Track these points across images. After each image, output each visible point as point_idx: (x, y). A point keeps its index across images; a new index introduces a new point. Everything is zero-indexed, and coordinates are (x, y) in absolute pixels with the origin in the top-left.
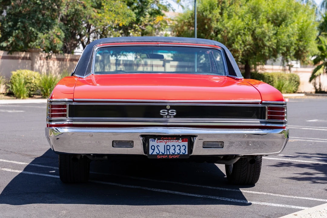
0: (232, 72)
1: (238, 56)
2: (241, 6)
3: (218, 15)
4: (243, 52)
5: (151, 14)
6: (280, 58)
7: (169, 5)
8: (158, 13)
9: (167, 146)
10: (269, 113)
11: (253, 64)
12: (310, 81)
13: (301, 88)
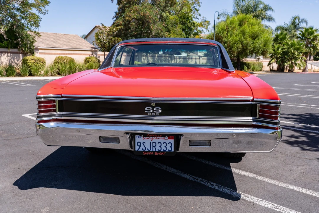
0: (225, 65)
1: (235, 54)
2: (236, 30)
3: (226, 35)
4: (236, 52)
5: (194, 35)
6: (254, 55)
7: (202, 30)
8: (197, 34)
9: (153, 142)
10: (260, 111)
11: (241, 58)
12: (268, 66)
13: (264, 69)
